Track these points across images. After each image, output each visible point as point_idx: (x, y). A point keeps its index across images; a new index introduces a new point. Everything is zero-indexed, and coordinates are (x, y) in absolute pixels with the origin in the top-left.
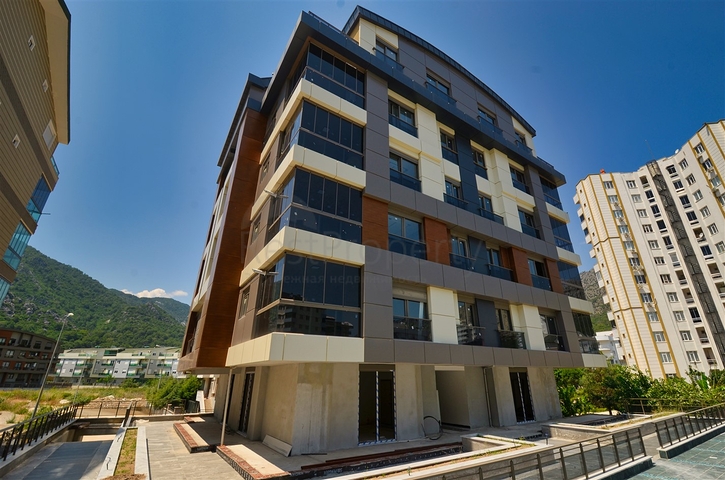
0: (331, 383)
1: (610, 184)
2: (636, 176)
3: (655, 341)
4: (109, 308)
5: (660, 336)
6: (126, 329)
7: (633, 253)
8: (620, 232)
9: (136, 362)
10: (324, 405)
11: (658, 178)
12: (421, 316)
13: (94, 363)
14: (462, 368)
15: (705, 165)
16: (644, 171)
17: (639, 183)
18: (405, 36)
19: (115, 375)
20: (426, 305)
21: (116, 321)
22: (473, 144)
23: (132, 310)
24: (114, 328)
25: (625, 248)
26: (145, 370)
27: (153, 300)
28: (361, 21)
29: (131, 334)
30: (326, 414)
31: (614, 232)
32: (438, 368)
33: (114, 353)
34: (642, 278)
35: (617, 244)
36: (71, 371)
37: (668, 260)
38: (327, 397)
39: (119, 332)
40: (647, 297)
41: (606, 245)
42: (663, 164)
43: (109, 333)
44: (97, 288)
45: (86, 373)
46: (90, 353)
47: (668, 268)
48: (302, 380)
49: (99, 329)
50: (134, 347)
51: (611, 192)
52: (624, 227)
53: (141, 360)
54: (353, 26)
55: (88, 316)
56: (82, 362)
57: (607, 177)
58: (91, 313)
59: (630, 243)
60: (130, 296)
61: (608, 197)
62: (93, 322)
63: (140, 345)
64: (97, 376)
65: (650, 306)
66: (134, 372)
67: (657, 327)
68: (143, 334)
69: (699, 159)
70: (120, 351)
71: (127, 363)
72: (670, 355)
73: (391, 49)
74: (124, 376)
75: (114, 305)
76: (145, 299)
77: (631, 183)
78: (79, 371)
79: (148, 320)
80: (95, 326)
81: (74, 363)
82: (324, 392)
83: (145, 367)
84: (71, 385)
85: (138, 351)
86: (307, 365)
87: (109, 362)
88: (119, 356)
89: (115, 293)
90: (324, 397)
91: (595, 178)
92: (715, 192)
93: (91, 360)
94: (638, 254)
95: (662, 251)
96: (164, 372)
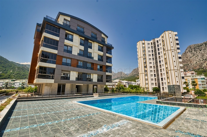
0: (52, 86)
1: (144, 44)
2: (150, 42)
3: (145, 80)
4: (11, 67)
5: (147, 80)
6: (18, 74)
7: (145, 61)
8: (143, 56)
9: (21, 83)
10: (50, 89)
11: (154, 43)
12: (69, 76)
13: (8, 83)
14: (83, 85)
15: (163, 41)
16: (152, 41)
17: (150, 44)
18: (72, 17)
19: (15, 87)
20: (70, 74)
21: (14, 71)
22: (89, 41)
23: (19, 68)
24: (14, 73)
25: (144, 60)
26: (24, 85)
27: (25, 65)
28: (60, 15)
29: (19, 75)
30: (51, 91)
31: (142, 56)
32: (77, 84)
33: (14, 81)
34: (146, 67)
35: (142, 58)
36: (1, 85)
37: (152, 63)
38: (51, 88)
39: (15, 74)
40: (146, 71)
41: (140, 59)
42: (156, 40)
43: (12, 75)
44: (6, 61)
45: (6, 86)
46: (7, 81)
47: (152, 65)
48: (46, 86)
49: (8, 73)
50: (21, 79)
51: (144, 46)
52: (145, 55)
53: (23, 83)
54: (58, 17)
55: (4, 69)
56: (5, 83)
57: (143, 42)
58: (5, 68)
59: (145, 59)
60: (18, 64)
61: (143, 47)
62: (6, 71)
63: (23, 79)
64: (10, 87)
65: (146, 73)
66: (21, 86)
67: (146, 78)
68: (23, 75)
69: (162, 40)
70: (16, 80)
71: (19, 83)
72: (148, 84)
73: (68, 21)
74: (18, 87)
75: (12, 66)
76: (23, 65)
77: (149, 44)
78: (4, 86)
79: (25, 71)
80: (7, 72)
81: (2, 83)
82: (50, 87)
83: (24, 84)
84: (2, 89)
85: (22, 80)
86: (47, 83)
87: (13, 83)
88: (16, 81)
89: (12, 63)
90: (50, 88)
91: (141, 42)
92: (163, 48)
93: (7, 82)
94: (146, 61)
95: (152, 61)
96: (30, 86)
